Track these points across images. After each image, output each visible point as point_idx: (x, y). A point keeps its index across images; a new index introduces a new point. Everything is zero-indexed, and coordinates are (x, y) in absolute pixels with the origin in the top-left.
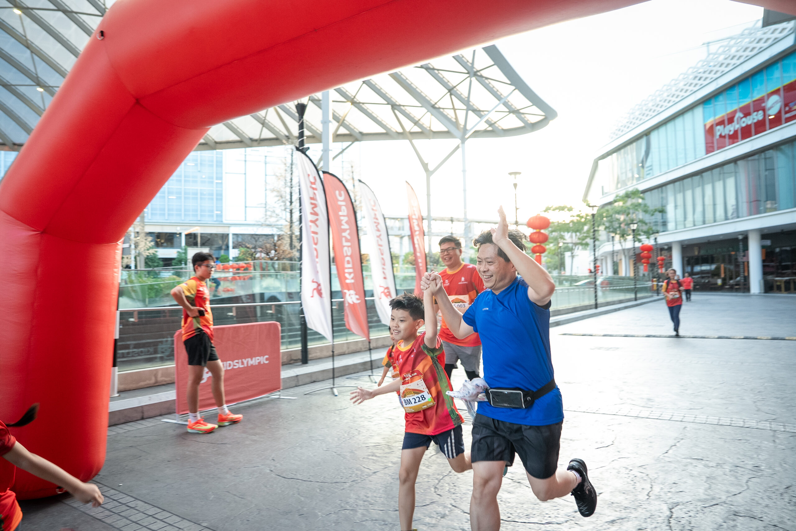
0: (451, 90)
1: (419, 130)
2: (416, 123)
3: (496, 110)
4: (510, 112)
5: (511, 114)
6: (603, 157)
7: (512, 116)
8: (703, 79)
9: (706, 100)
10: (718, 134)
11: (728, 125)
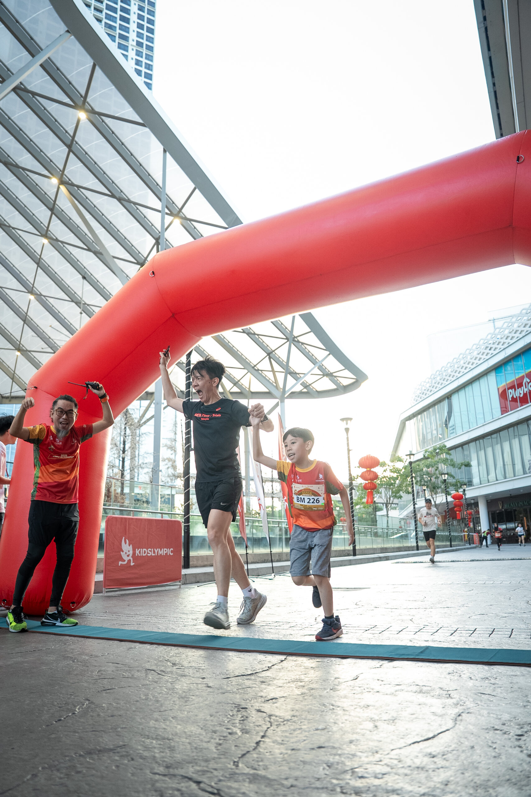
0: (270, 354)
1: (239, 391)
2: (236, 384)
3: (312, 372)
4: (324, 375)
5: (325, 377)
6: (410, 418)
7: (326, 379)
8: (493, 349)
9: (497, 368)
10: (510, 396)
11: (518, 388)
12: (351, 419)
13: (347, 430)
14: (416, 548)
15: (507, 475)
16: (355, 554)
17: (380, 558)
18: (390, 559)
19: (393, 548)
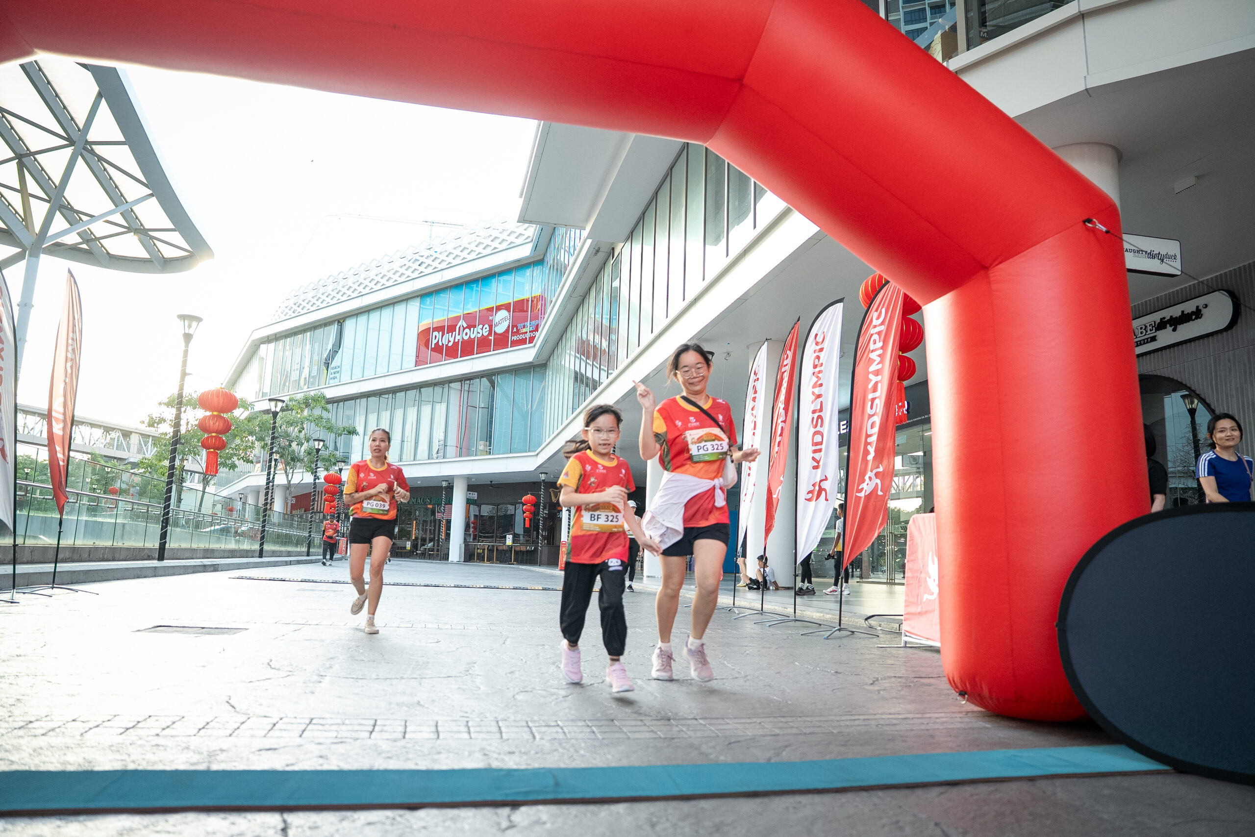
0: (23, 158)
3: (107, 218)
4: (129, 229)
5: (132, 233)
6: (268, 340)
7: (132, 237)
8: (424, 266)
9: (424, 294)
10: (434, 342)
11: (448, 333)
12: (199, 320)
13: (188, 337)
14: (258, 554)
15: (404, 457)
16: (161, 558)
17: (205, 566)
18: (220, 569)
19: (224, 551)
